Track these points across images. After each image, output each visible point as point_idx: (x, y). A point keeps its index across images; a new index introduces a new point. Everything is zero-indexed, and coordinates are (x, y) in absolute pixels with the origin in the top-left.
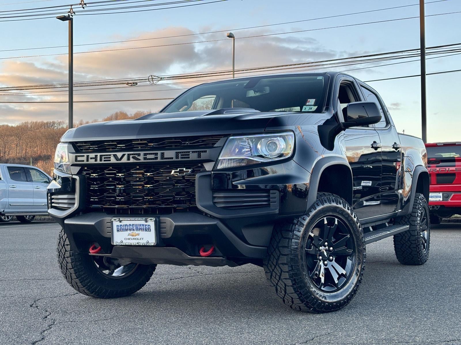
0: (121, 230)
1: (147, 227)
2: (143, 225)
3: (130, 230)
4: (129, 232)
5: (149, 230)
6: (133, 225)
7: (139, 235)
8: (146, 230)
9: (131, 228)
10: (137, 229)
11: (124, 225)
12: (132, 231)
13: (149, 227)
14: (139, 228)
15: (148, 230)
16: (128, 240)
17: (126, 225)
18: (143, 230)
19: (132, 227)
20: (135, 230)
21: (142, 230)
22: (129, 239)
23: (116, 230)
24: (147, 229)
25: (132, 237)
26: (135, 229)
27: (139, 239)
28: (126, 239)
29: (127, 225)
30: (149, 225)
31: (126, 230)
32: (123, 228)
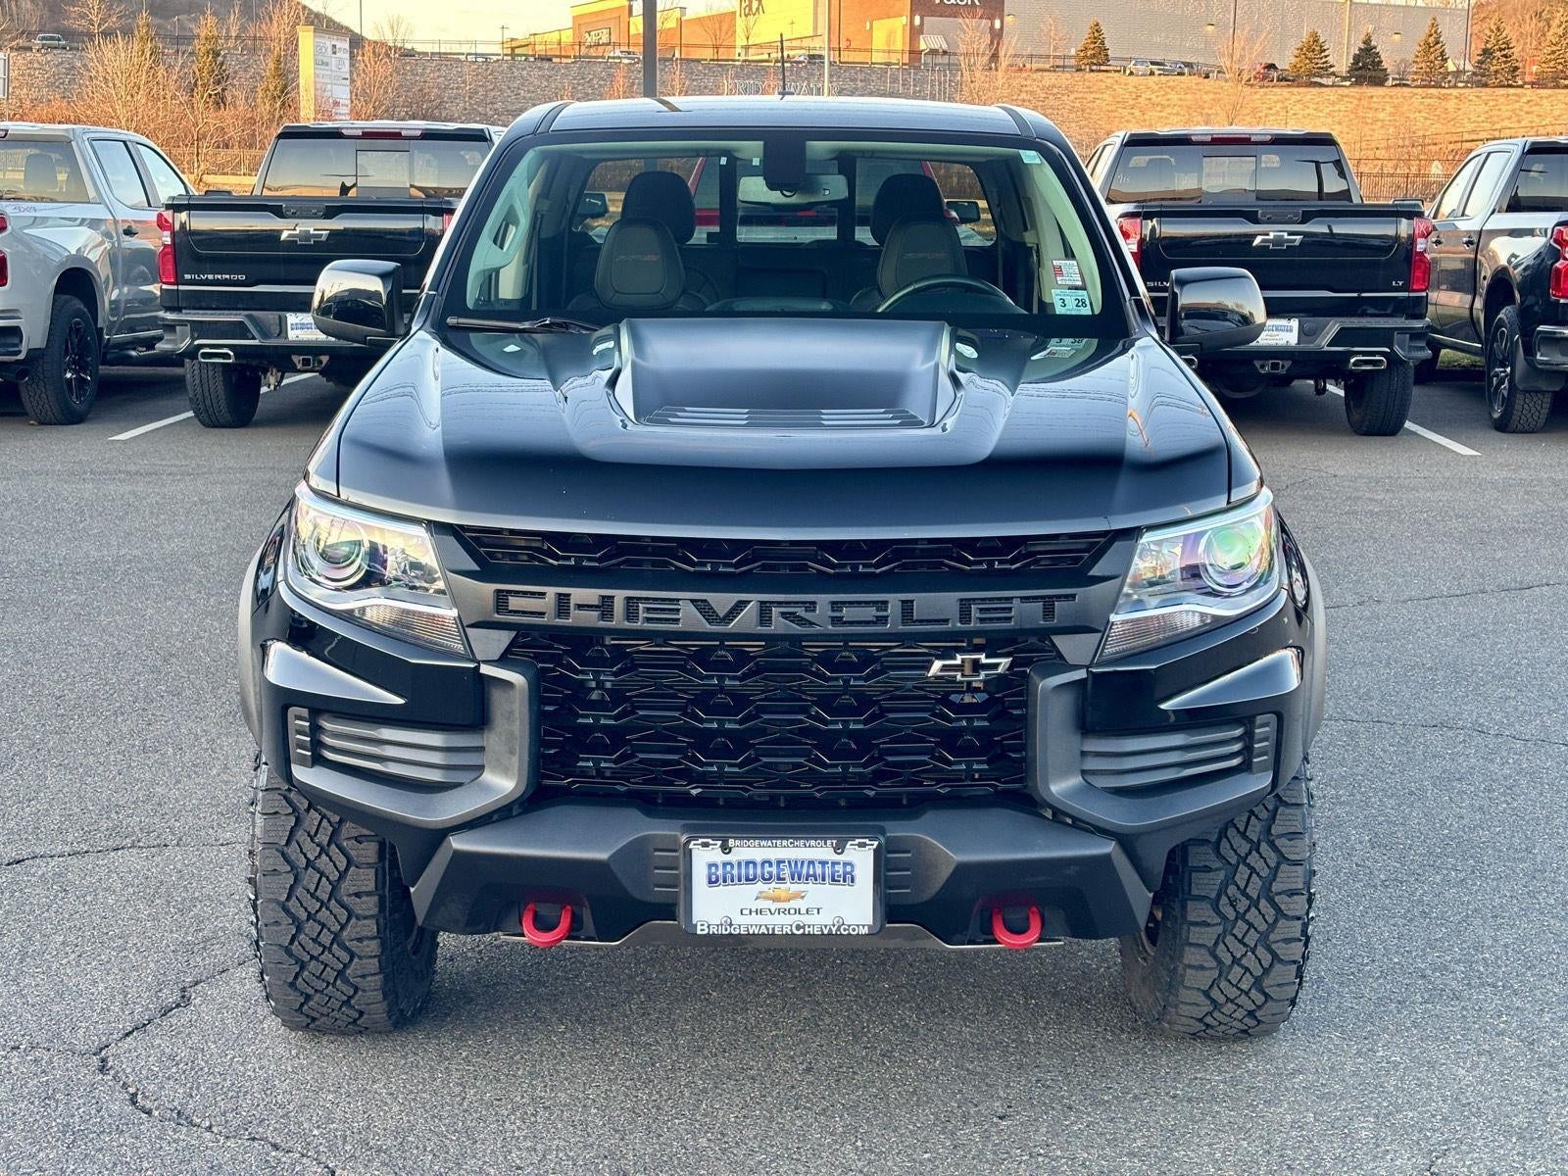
0: (725, 881)
1: (839, 868)
2: (823, 863)
3: (767, 880)
4: (760, 886)
5: (848, 880)
6: (779, 862)
7: (803, 897)
8: (833, 880)
9: (770, 873)
10: (796, 877)
11: (739, 864)
12: (774, 885)
13: (848, 869)
14: (804, 871)
15: (844, 881)
16: (754, 914)
17: (748, 863)
18: (824, 879)
19: (774, 870)
20: (788, 880)
21: (820, 880)
22: (760, 912)
23: (705, 880)
24: (839, 876)
25: (773, 906)
26: (787, 876)
27: (803, 911)
28: (746, 912)
29: (754, 864)
30: (845, 864)
31: (747, 879)
32: (735, 872)
